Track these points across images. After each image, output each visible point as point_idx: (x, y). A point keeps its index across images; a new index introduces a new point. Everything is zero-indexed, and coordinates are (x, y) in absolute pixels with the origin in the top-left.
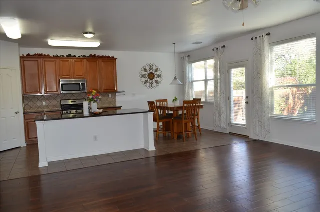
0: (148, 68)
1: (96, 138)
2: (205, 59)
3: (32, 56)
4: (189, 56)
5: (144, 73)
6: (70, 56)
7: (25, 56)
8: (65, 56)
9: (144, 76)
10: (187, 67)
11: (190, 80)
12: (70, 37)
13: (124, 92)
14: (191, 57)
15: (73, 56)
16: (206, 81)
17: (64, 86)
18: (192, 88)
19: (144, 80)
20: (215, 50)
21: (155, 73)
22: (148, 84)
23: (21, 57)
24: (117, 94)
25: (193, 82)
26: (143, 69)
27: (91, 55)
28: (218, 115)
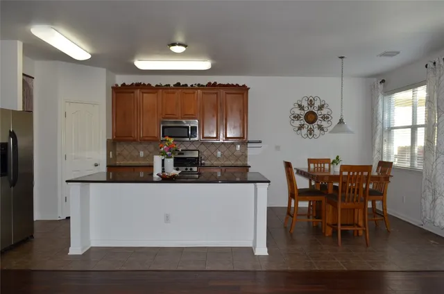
0: (305, 104)
1: (167, 218)
2: (413, 86)
3: (128, 86)
4: (383, 81)
5: (297, 111)
6: (178, 84)
7: (120, 86)
8: (172, 85)
9: (297, 117)
10: (380, 103)
11: (386, 126)
12: (158, 54)
13: (260, 142)
14: (387, 83)
15: (183, 86)
16: (414, 128)
17: (165, 129)
18: (390, 140)
19: (297, 123)
20: (431, 65)
21: (318, 113)
22: (304, 131)
23: (113, 88)
24: (249, 145)
25: (391, 129)
26: (297, 106)
27: (210, 83)
28: (430, 198)
